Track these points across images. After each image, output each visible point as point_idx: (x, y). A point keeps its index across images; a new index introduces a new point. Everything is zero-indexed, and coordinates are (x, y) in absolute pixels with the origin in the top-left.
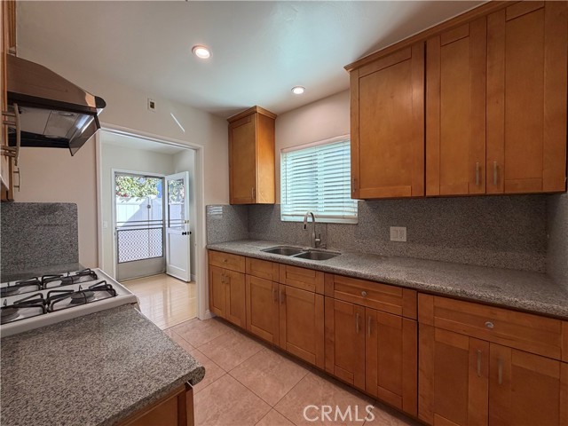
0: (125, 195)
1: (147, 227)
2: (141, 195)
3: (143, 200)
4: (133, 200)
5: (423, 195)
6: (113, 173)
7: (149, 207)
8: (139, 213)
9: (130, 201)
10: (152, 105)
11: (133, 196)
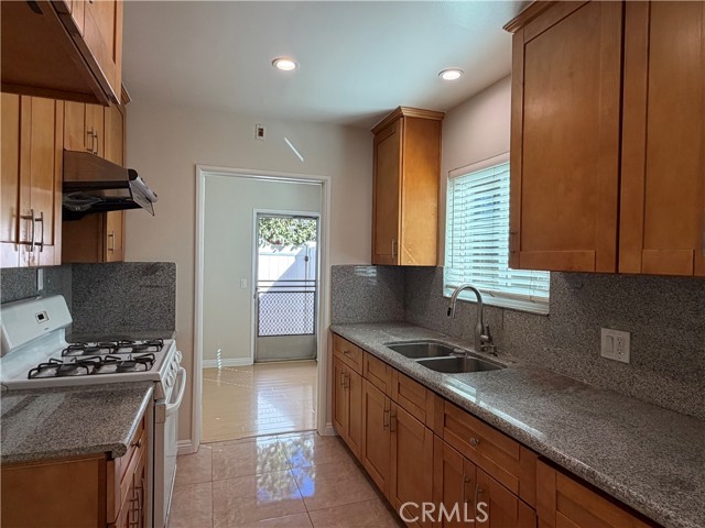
0: (278, 242)
1: (303, 289)
2: (297, 243)
3: (299, 249)
4: (287, 250)
5: (613, 271)
6: (255, 216)
7: (306, 259)
8: (292, 269)
9: (283, 251)
10: (261, 134)
11: (286, 244)
